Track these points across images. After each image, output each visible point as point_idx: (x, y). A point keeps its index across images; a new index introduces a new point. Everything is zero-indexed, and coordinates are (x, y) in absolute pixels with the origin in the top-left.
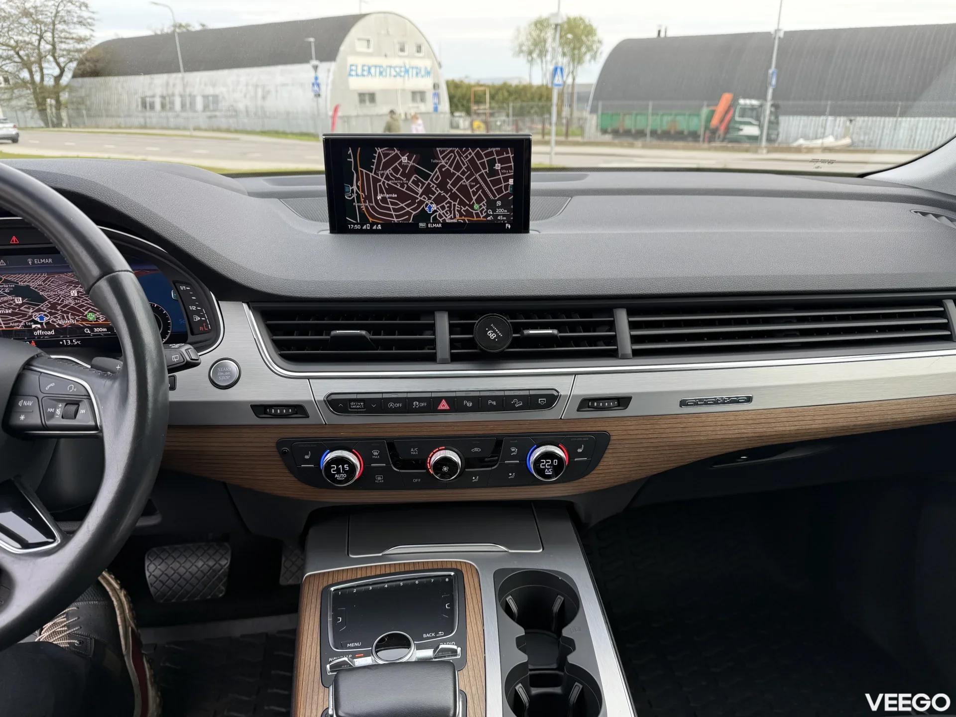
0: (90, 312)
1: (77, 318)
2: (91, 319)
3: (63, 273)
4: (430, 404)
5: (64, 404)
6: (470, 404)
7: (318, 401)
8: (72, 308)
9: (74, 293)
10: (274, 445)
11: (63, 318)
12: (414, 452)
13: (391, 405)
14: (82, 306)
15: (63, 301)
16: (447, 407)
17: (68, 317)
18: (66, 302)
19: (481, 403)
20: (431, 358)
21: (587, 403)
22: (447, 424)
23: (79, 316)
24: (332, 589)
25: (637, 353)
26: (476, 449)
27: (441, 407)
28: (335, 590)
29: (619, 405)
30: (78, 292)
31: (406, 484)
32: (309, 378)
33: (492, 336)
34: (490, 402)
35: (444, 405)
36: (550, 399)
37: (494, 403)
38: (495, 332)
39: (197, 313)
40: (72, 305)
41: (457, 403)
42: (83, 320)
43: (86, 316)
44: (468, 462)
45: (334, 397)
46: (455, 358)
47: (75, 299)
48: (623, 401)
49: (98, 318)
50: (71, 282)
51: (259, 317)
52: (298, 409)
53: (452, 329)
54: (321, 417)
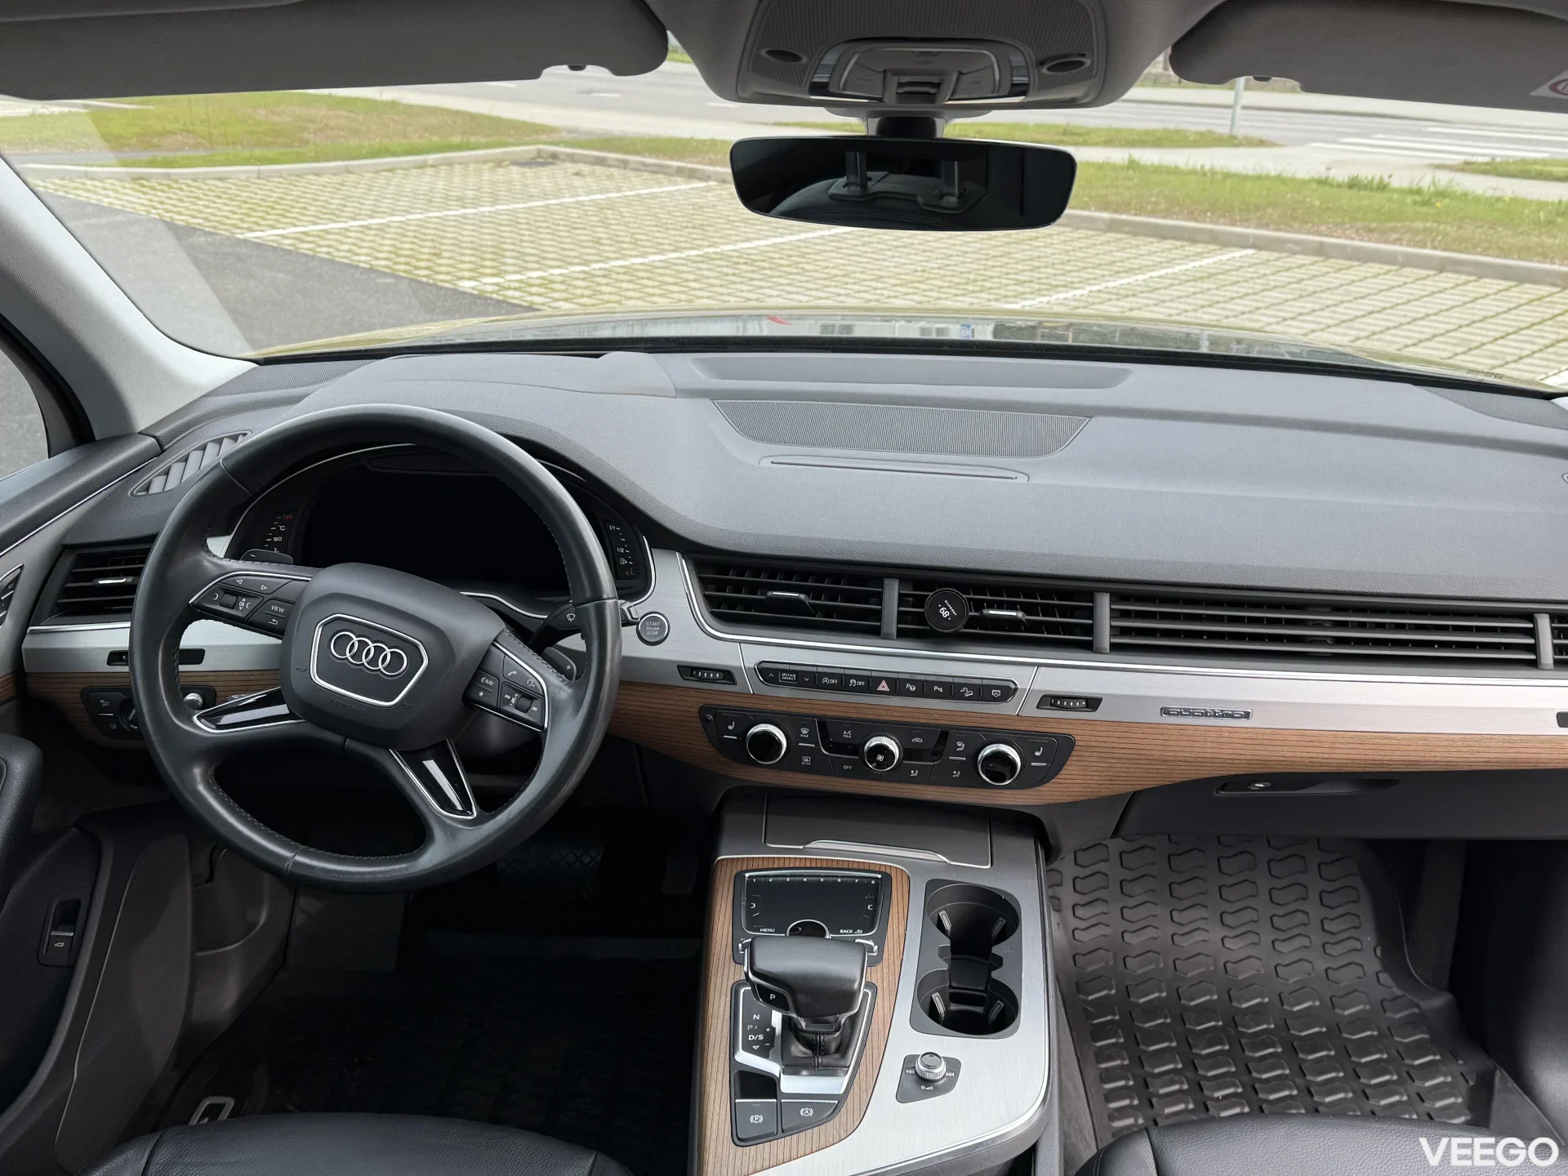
4: (869, 683)
6: (913, 689)
7: (749, 668)
10: (697, 710)
12: (847, 734)
13: (825, 680)
16: (887, 689)
19: (925, 688)
20: (875, 632)
21: (1052, 701)
22: (888, 708)
24: (747, 875)
25: (1115, 648)
26: (917, 740)
27: (880, 688)
28: (750, 877)
29: (1087, 706)
31: (835, 771)
32: (740, 642)
33: (945, 613)
34: (936, 688)
35: (883, 687)
36: (1007, 692)
37: (941, 690)
38: (948, 609)
39: (624, 555)
41: (898, 685)
44: (907, 753)
45: (764, 665)
46: (902, 634)
48: (1092, 703)
51: (692, 567)
52: (727, 675)
53: (902, 600)
54: (750, 685)
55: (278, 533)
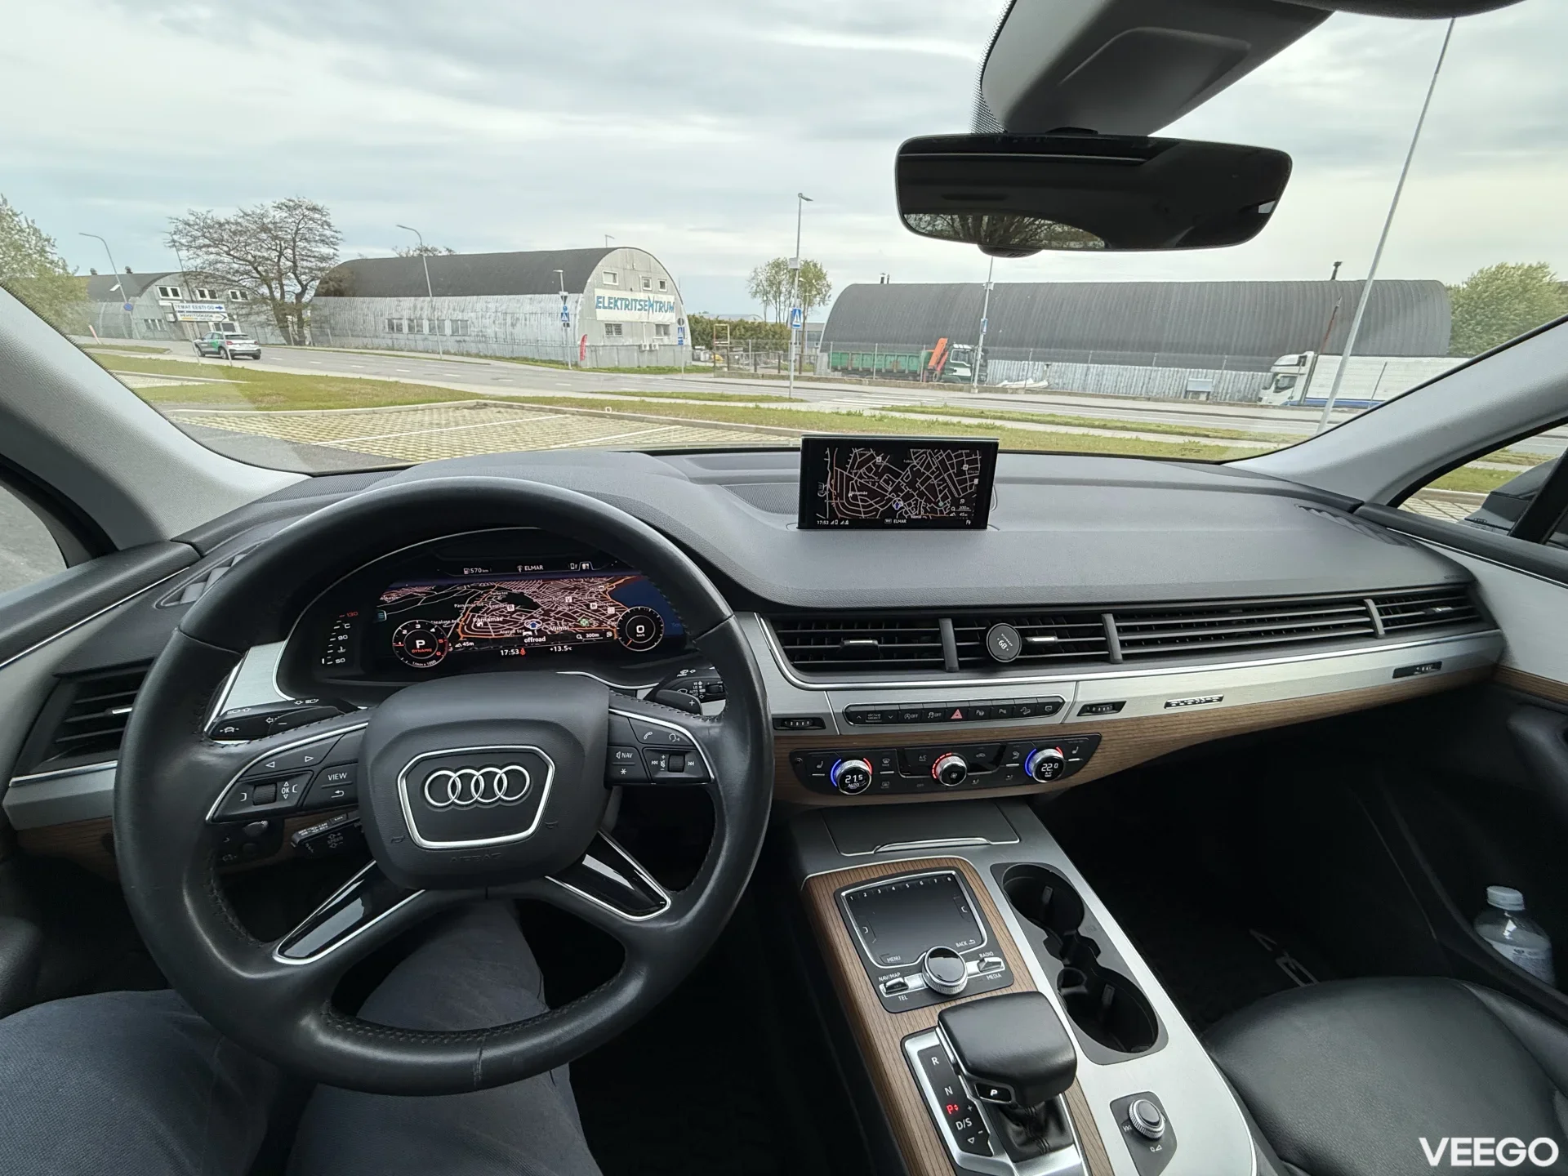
0: (584, 618)
1: (570, 624)
2: (584, 625)
3: (558, 579)
4: (945, 713)
5: (668, 755)
6: (982, 714)
7: (837, 713)
8: (566, 615)
9: (569, 599)
10: (788, 755)
11: (556, 625)
12: (922, 759)
13: (907, 716)
14: (576, 612)
15: (556, 608)
16: (960, 717)
17: (560, 623)
18: (560, 609)
19: (993, 711)
20: (940, 667)
21: (1089, 709)
22: (963, 731)
23: (572, 622)
24: (843, 894)
25: (1127, 657)
26: (981, 755)
27: (954, 717)
28: (847, 895)
29: (1113, 709)
30: (573, 599)
31: (910, 788)
32: (827, 690)
33: (1004, 646)
34: (1001, 710)
35: (958, 715)
36: (1056, 706)
37: (1005, 712)
38: (1005, 642)
40: (566, 611)
41: (970, 712)
42: (576, 626)
43: (579, 622)
44: (973, 766)
45: (852, 709)
46: (964, 667)
47: (569, 605)
48: (1118, 706)
49: (592, 624)
50: (567, 588)
51: (769, 624)
52: (817, 721)
53: (959, 637)
54: (837, 728)
55: (342, 632)
